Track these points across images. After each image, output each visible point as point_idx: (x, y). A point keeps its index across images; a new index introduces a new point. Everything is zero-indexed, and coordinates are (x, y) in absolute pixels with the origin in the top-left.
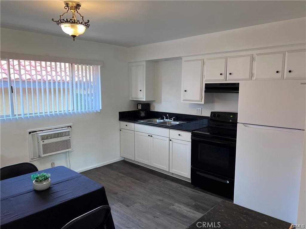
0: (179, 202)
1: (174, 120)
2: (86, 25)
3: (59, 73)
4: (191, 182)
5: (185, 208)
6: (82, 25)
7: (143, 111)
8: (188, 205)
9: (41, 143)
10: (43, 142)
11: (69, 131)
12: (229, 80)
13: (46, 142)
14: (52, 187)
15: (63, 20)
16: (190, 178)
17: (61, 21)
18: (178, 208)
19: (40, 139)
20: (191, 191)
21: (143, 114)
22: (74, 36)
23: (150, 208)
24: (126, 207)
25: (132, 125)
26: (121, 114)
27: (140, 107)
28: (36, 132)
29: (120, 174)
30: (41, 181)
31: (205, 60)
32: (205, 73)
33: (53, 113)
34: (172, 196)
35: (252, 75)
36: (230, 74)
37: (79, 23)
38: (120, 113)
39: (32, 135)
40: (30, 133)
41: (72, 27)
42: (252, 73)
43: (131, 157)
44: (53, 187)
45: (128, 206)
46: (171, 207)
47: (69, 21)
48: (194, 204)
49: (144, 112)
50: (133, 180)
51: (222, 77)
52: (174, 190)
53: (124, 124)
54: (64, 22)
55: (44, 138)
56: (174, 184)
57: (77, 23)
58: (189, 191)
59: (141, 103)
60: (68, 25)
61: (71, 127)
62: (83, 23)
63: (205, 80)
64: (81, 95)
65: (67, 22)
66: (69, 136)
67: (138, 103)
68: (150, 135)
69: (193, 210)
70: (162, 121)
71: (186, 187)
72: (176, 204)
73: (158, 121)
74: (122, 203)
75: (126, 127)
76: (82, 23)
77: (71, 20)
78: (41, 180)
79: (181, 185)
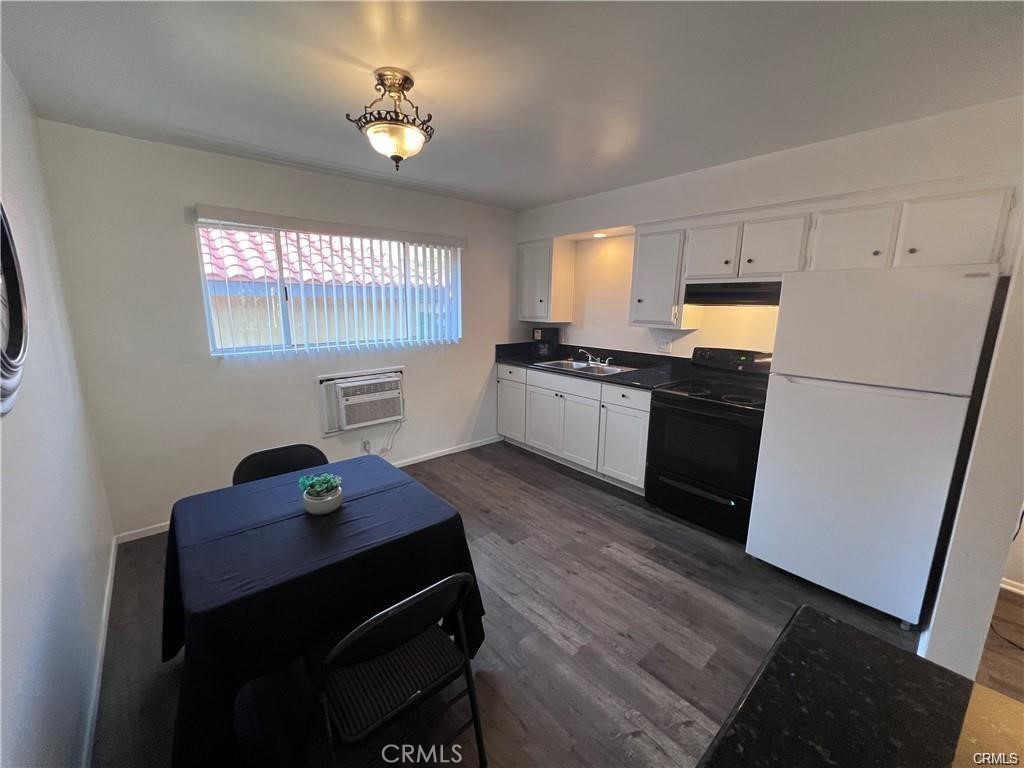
0: (620, 539)
1: (610, 364)
2: (425, 127)
3: (388, 271)
4: (643, 495)
5: (635, 556)
6: (414, 128)
7: (544, 344)
8: (642, 549)
9: (343, 401)
10: (347, 400)
11: (397, 381)
12: (744, 276)
13: (354, 400)
14: (345, 508)
15: (371, 114)
16: (642, 486)
17: (365, 118)
18: (619, 554)
19: (340, 394)
20: (645, 514)
21: (544, 351)
22: (397, 159)
23: (558, 550)
24: (508, 544)
25: (521, 373)
26: (499, 347)
27: (538, 336)
28: (333, 380)
29: (497, 470)
30: (319, 494)
31: (689, 232)
32: (687, 261)
33: (367, 344)
34: (604, 525)
35: (805, 262)
36: (750, 261)
37: (408, 122)
38: (497, 346)
39: (326, 386)
40: (321, 382)
41: (392, 132)
42: (806, 258)
43: (517, 436)
44: (350, 506)
45: (512, 542)
46: (605, 551)
47: (383, 116)
48: (653, 546)
49: (547, 346)
50: (523, 484)
51: (730, 269)
52: (608, 510)
53: (505, 369)
54: (373, 119)
55: (348, 392)
56: (609, 499)
57: (402, 121)
58: (640, 513)
59: (541, 327)
60: (381, 129)
61: (401, 372)
62: (418, 122)
63: (686, 275)
64: (429, 315)
65: (380, 119)
66: (397, 391)
67: (534, 326)
68: (559, 394)
69: (653, 560)
70: (584, 365)
71: (633, 506)
72: (615, 545)
73: (576, 365)
74: (499, 533)
75: (509, 377)
76: (413, 123)
77: (388, 112)
78: (319, 492)
79: (620, 500)
